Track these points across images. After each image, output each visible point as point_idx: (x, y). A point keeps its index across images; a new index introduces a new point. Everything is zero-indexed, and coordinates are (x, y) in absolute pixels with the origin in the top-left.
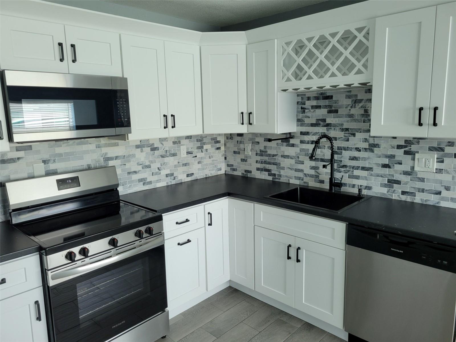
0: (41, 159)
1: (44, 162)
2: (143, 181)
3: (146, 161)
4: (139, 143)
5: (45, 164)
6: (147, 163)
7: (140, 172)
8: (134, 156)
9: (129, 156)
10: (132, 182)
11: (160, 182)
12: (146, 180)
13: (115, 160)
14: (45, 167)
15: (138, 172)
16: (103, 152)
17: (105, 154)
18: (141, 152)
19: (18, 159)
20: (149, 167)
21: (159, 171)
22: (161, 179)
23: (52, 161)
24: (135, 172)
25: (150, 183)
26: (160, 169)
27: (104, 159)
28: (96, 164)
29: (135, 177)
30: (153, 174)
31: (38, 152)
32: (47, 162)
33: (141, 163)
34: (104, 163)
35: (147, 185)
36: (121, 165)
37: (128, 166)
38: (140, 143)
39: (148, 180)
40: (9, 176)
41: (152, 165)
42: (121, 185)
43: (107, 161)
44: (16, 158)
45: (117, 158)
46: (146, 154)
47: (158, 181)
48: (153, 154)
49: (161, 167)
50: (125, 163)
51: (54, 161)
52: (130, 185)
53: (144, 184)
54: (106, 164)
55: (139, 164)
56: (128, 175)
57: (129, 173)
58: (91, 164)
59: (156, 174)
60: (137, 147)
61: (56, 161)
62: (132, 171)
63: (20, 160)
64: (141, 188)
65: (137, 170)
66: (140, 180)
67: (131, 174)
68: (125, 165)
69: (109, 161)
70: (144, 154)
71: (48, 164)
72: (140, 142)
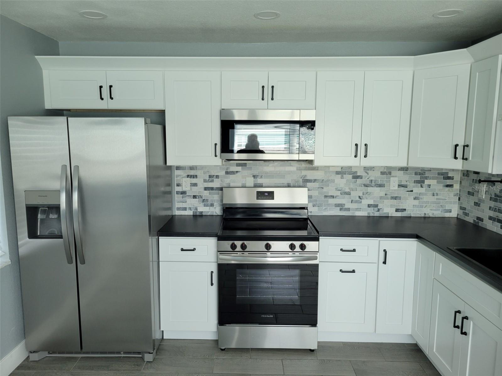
0: (252, 174)
1: (254, 176)
2: (341, 206)
3: (346, 187)
4: (339, 170)
5: (254, 178)
6: (347, 190)
7: (338, 197)
8: (333, 181)
9: (328, 181)
10: (329, 205)
11: (360, 211)
12: (343, 206)
13: (314, 182)
14: (254, 181)
15: (335, 197)
16: (302, 174)
17: (304, 176)
18: (341, 178)
19: (237, 172)
20: (349, 194)
21: (359, 199)
22: (361, 208)
23: (260, 177)
24: (333, 197)
25: (348, 209)
26: (361, 198)
27: (303, 181)
28: (295, 183)
29: (331, 201)
30: (353, 202)
31: (250, 168)
32: (256, 177)
33: (340, 189)
34: (303, 184)
35: (344, 211)
36: (319, 188)
37: (325, 189)
38: (341, 170)
39: (346, 207)
40: (230, 183)
41: (352, 192)
42: (317, 206)
43: (306, 182)
44: (235, 171)
45: (315, 181)
46: (347, 180)
47: (357, 209)
48: (355, 182)
49: (362, 196)
50: (322, 187)
51: (261, 177)
52: (325, 207)
53: (341, 209)
54: (304, 185)
55: (337, 189)
56: (324, 198)
57: (326, 196)
58: (290, 183)
59: (356, 202)
60: (338, 173)
61: (263, 177)
62: (330, 195)
63: (238, 173)
64: (336, 212)
65: (335, 195)
66: (337, 205)
67: (328, 198)
68: (323, 188)
69: (307, 183)
70: (344, 181)
71: (256, 178)
72: (342, 168)
